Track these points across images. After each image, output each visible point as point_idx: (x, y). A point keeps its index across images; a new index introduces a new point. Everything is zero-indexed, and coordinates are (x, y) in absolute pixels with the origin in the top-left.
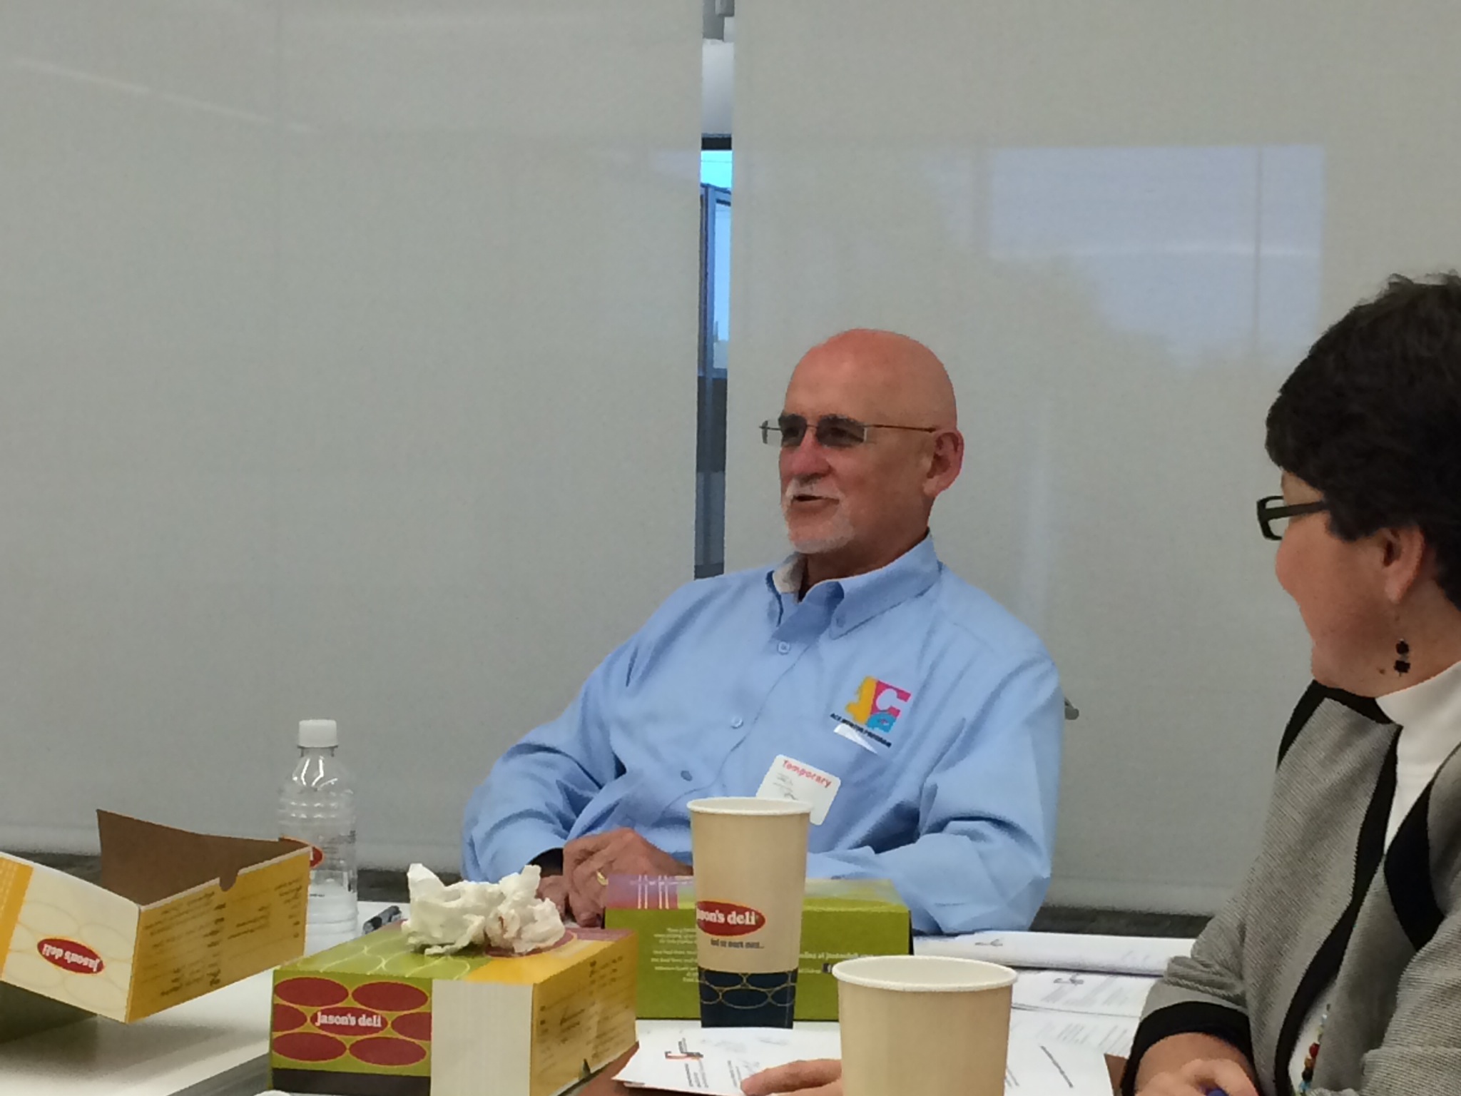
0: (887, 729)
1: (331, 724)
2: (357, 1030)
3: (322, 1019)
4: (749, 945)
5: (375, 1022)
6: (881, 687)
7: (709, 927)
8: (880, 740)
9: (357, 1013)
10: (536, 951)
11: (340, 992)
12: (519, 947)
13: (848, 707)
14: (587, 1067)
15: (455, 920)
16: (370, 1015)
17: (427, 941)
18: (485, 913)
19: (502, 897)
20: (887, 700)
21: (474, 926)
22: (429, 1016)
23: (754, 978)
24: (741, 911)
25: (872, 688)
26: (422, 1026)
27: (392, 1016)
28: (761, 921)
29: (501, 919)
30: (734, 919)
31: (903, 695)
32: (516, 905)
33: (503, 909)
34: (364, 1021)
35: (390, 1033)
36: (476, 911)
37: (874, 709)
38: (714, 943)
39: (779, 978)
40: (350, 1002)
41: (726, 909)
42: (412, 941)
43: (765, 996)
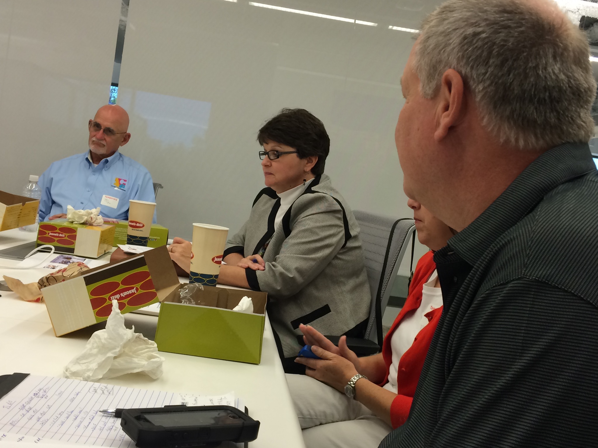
0: (124, 188)
1: (37, 177)
2: (59, 237)
3: (51, 234)
4: (140, 231)
5: (63, 236)
6: (120, 180)
7: (131, 226)
8: (123, 190)
9: (59, 233)
10: (98, 226)
11: (56, 229)
12: (94, 224)
13: (114, 184)
14: (105, 251)
15: (81, 217)
16: (62, 234)
17: (74, 220)
18: (88, 216)
19: (92, 213)
20: (122, 182)
21: (85, 218)
22: (76, 235)
23: (141, 238)
24: (140, 223)
25: (118, 180)
26: (74, 237)
27: (67, 235)
28: (143, 226)
29: (92, 218)
30: (138, 225)
31: (125, 181)
32: (95, 215)
33: (92, 216)
34: (60, 235)
35: (66, 238)
36: (85, 215)
37: (120, 184)
38: (132, 229)
39: (146, 238)
40: (58, 231)
41: (136, 223)
42: (70, 220)
43: (142, 242)
